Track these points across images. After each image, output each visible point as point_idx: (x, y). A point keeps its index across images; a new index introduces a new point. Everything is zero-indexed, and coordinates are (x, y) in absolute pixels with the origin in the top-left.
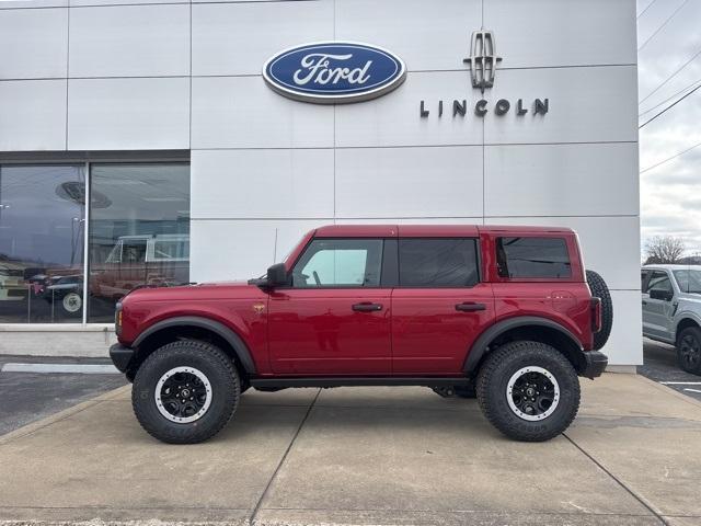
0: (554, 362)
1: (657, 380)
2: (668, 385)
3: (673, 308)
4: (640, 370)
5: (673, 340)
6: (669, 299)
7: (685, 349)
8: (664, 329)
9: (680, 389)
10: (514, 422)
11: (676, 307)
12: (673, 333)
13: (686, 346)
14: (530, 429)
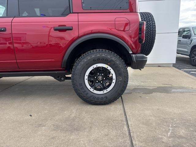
0: (112, 61)
1: (180, 69)
2: (184, 71)
3: (190, 41)
4: (174, 65)
5: (189, 54)
6: (189, 38)
7: (193, 57)
8: (186, 50)
9: (189, 72)
10: (89, 95)
11: (191, 41)
12: (189, 51)
13: (194, 56)
14: (98, 98)
